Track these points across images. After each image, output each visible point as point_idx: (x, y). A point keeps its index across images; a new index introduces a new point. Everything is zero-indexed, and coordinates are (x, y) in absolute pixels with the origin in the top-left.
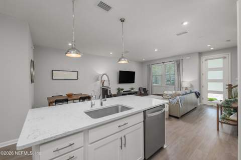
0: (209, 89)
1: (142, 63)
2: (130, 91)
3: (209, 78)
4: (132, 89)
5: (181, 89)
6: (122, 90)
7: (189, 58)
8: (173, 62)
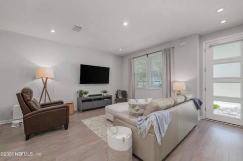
0: (215, 94)
1: (121, 58)
2: (101, 95)
3: (216, 75)
4: (105, 92)
5: (172, 94)
6: (86, 93)
7: (184, 43)
8: (161, 53)
